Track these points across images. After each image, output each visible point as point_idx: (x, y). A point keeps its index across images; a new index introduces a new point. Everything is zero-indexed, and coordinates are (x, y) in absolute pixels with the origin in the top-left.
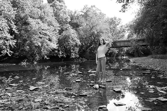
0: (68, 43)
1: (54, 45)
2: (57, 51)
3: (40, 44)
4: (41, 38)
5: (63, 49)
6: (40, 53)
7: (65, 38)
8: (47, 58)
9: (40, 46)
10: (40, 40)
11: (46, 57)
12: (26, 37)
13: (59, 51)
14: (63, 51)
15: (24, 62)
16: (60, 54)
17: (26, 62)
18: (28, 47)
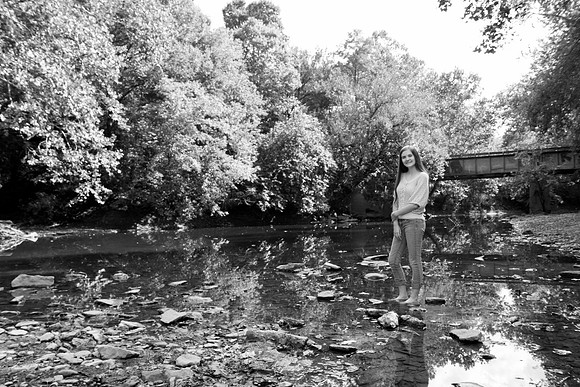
0: (292, 162)
1: (244, 169)
2: (253, 190)
3: (198, 166)
4: (201, 144)
5: (276, 183)
6: (197, 194)
7: (283, 146)
8: (221, 213)
9: (199, 170)
10: (199, 150)
11: (216, 208)
12: (153, 140)
13: (260, 189)
14: (273, 189)
15: (145, 224)
16: (263, 201)
17: (152, 224)
18: (159, 175)
